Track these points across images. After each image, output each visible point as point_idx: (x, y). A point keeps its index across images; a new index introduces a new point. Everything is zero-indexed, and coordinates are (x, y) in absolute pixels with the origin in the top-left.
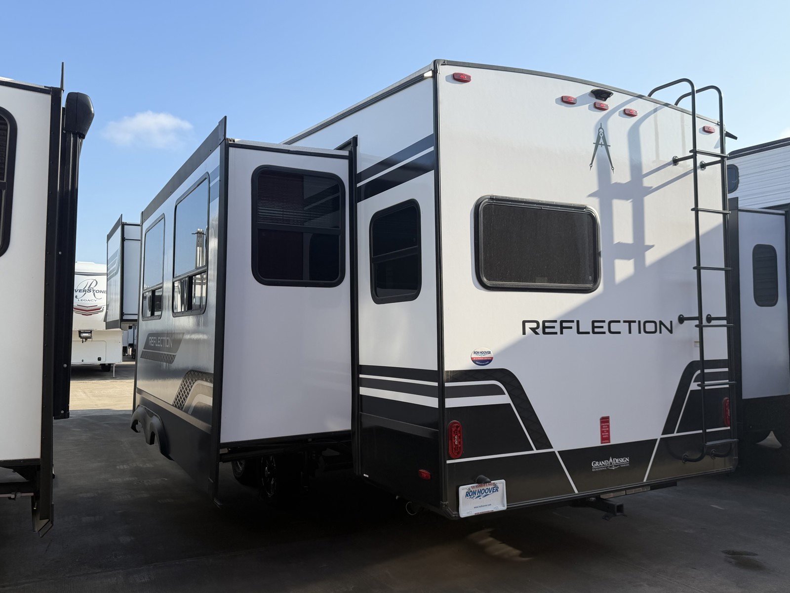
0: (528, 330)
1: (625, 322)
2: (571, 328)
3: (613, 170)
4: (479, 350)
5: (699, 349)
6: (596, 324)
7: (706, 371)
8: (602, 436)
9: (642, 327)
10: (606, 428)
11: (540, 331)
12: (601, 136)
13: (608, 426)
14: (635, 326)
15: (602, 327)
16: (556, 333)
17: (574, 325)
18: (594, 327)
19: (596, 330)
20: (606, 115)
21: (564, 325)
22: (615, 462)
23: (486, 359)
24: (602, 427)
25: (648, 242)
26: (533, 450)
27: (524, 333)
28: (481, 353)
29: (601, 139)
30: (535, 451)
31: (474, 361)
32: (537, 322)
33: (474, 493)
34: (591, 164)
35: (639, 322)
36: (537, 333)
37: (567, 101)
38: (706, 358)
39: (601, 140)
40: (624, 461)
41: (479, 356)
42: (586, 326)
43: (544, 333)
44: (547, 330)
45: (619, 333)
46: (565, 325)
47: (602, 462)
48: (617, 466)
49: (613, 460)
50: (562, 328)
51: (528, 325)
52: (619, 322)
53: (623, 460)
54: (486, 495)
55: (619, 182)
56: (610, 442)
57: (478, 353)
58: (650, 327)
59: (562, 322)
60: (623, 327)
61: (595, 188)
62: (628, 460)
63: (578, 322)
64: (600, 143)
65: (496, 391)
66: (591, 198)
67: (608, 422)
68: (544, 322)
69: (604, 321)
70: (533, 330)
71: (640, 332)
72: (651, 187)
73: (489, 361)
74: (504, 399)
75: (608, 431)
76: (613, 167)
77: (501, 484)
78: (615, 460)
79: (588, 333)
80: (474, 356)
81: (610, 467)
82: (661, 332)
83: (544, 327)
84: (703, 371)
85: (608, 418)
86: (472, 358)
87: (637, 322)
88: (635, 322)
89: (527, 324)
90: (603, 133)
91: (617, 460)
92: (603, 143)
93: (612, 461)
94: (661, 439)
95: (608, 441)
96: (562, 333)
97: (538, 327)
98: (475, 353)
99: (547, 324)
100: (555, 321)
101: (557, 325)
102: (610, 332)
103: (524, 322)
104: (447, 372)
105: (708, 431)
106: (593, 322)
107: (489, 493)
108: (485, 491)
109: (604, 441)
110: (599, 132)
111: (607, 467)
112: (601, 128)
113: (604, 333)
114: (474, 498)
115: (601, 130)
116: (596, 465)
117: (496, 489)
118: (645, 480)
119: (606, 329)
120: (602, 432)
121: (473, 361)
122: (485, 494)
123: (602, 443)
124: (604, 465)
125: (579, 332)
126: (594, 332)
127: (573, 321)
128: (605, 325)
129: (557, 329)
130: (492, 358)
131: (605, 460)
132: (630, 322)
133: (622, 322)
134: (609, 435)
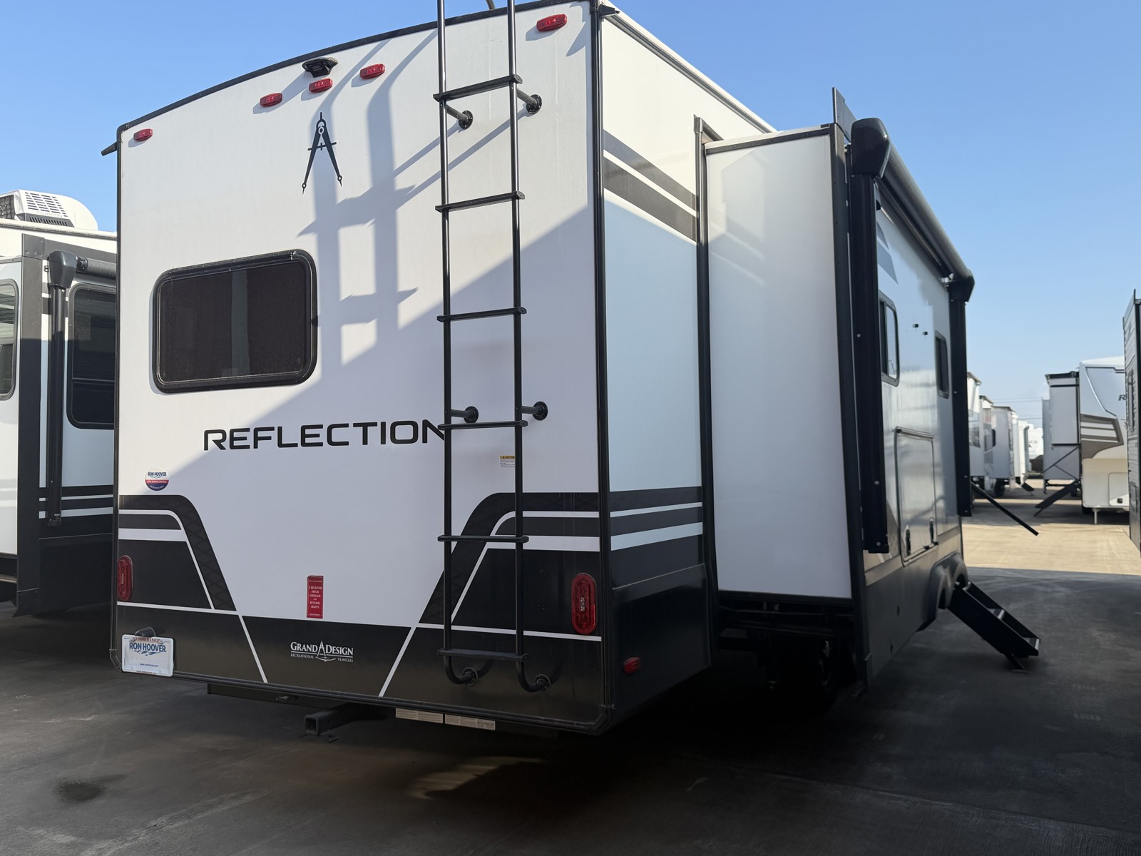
0: (211, 444)
1: (356, 425)
2: (269, 438)
3: (340, 181)
4: (154, 472)
5: (513, 470)
6: (308, 432)
7: (526, 514)
8: (309, 605)
9: (389, 432)
10: (317, 594)
11: (226, 444)
12: (321, 133)
13: (321, 592)
14: (374, 433)
15: (318, 436)
16: (248, 447)
17: (274, 434)
18: (304, 436)
19: (308, 440)
20: (329, 95)
21: (258, 435)
22: (329, 651)
23: (160, 482)
24: (310, 591)
25: (403, 286)
26: (211, 608)
27: (206, 448)
28: (156, 474)
29: (321, 138)
30: (213, 610)
31: (149, 484)
32: (223, 432)
33: (139, 646)
34: (305, 183)
35: (383, 424)
36: (222, 448)
37: (271, 102)
38: (526, 490)
39: (322, 140)
40: (345, 653)
41: (154, 478)
42: (292, 435)
43: (232, 447)
44: (236, 443)
45: (347, 443)
46: (261, 434)
47: (308, 646)
48: (331, 658)
49: (325, 647)
50: (257, 439)
51: (212, 437)
52: (347, 425)
53: (342, 651)
54: (153, 653)
55: (350, 196)
56: (322, 618)
57: (152, 474)
58: (404, 432)
59: (256, 430)
60: (355, 434)
61: (310, 218)
62: (352, 653)
63: (280, 429)
64: (319, 145)
65: (171, 524)
66: (304, 237)
67: (321, 585)
68: (232, 431)
69: (321, 427)
70: (218, 443)
71: (383, 442)
72: (412, 187)
73: (163, 485)
74: (179, 535)
75: (320, 600)
76: (339, 176)
77: (169, 643)
78: (329, 647)
79: (295, 445)
80: (149, 478)
81: (320, 656)
82: (425, 440)
83: (232, 439)
84: (519, 514)
85: (321, 578)
86: (146, 481)
87: (379, 425)
88: (375, 424)
89: (210, 436)
90: (325, 127)
91: (332, 649)
92: (324, 144)
93: (323, 648)
94: (417, 629)
95: (318, 615)
96: (256, 446)
97: (224, 439)
98: (149, 474)
99: (236, 435)
100: (248, 430)
101: (250, 435)
102: (330, 442)
103: (207, 433)
104: (121, 496)
105: (526, 633)
106: (304, 428)
107: (155, 651)
108: (151, 647)
109: (311, 614)
110: (318, 128)
111: (315, 656)
112: (322, 120)
113: (321, 444)
114: (140, 652)
115: (322, 124)
116: (297, 648)
117: (162, 648)
118: (381, 694)
119: (323, 438)
120: (310, 599)
121: (147, 484)
122: (151, 651)
123: (308, 617)
124: (309, 651)
125: (280, 445)
126: (304, 444)
127: (272, 429)
128: (323, 433)
129: (250, 441)
130: (168, 481)
131: (313, 644)
132: (365, 426)
133: (351, 425)
134: (321, 605)
